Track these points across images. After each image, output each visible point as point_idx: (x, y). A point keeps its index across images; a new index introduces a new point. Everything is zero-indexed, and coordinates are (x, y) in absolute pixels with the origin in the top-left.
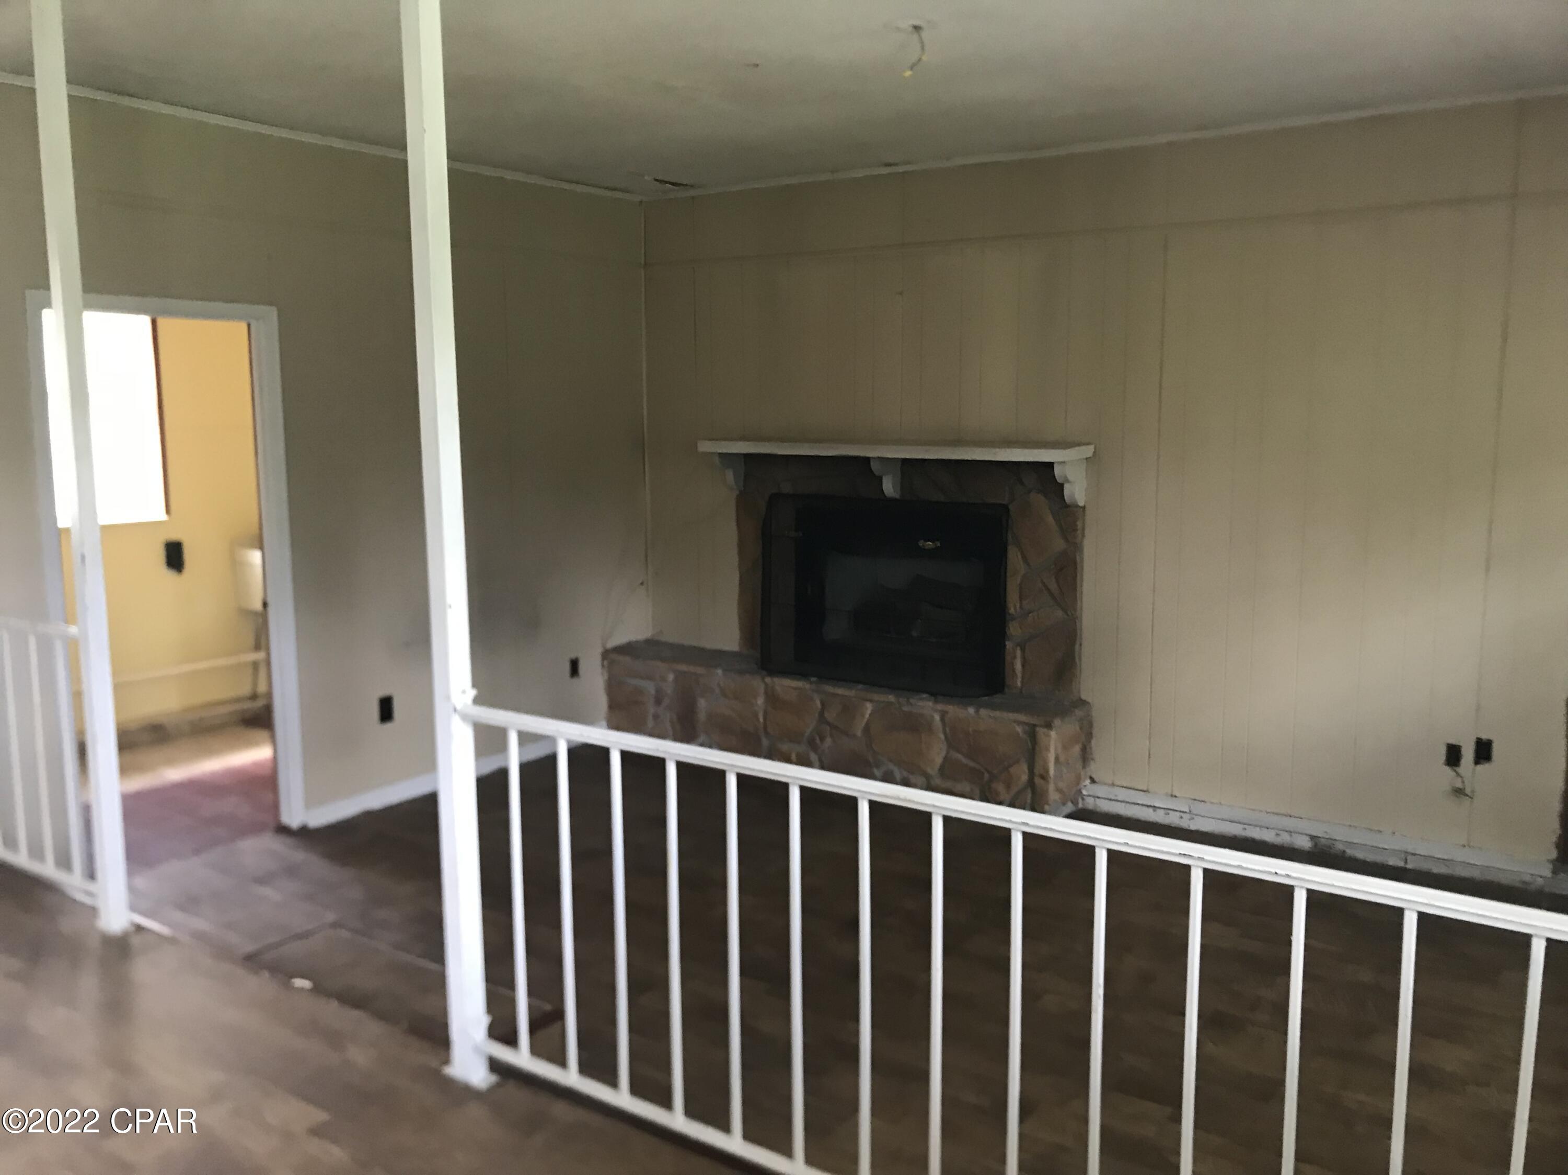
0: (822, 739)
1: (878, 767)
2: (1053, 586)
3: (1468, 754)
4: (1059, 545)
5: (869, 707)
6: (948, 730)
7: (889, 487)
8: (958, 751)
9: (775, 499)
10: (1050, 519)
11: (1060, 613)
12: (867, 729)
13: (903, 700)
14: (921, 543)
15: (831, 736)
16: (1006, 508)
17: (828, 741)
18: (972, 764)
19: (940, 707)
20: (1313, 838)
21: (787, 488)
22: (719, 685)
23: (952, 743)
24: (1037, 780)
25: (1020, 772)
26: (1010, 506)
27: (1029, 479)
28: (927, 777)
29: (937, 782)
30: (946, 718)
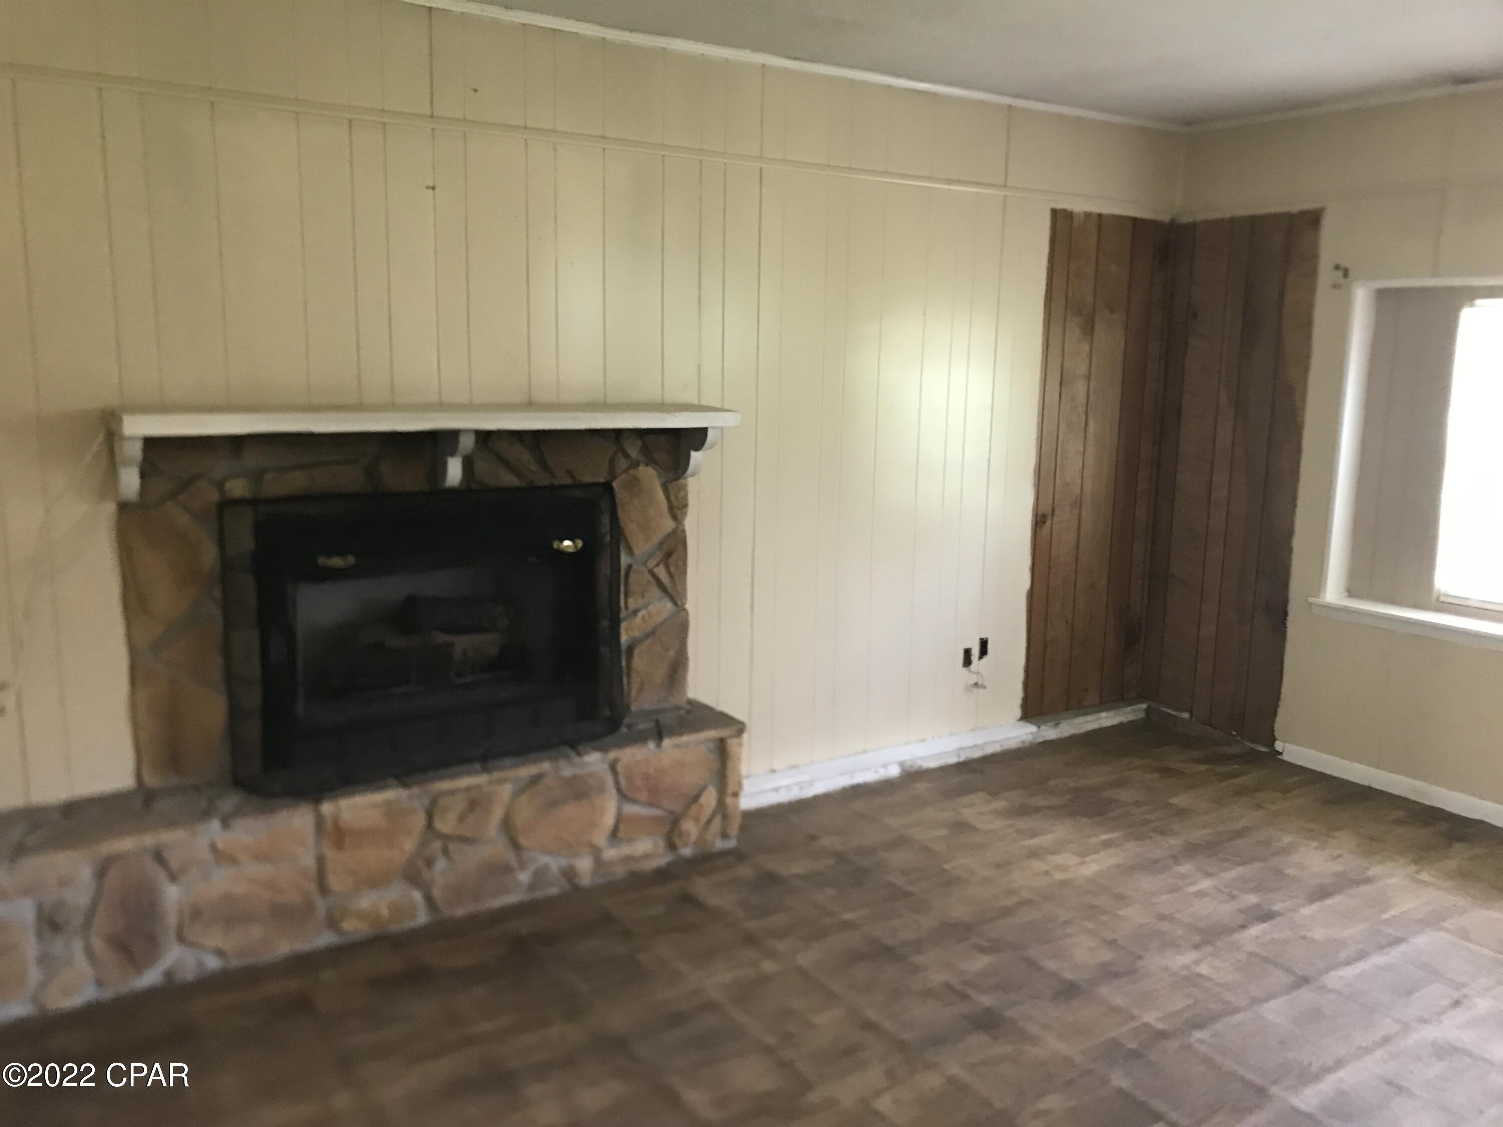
0: (430, 863)
1: (522, 865)
2: (661, 572)
3: (976, 652)
4: (669, 525)
5: (506, 791)
6: (623, 781)
7: (454, 471)
8: (635, 802)
9: (227, 505)
10: (660, 495)
11: (669, 605)
12: (506, 823)
13: (562, 763)
14: (556, 543)
15: (445, 851)
16: (607, 488)
17: (441, 864)
18: (654, 812)
19: (612, 755)
20: (901, 764)
21: (238, 488)
22: (213, 847)
23: (623, 796)
24: (729, 801)
25: (710, 799)
26: (614, 484)
27: (633, 449)
28: (596, 851)
29: (610, 853)
30: (620, 768)
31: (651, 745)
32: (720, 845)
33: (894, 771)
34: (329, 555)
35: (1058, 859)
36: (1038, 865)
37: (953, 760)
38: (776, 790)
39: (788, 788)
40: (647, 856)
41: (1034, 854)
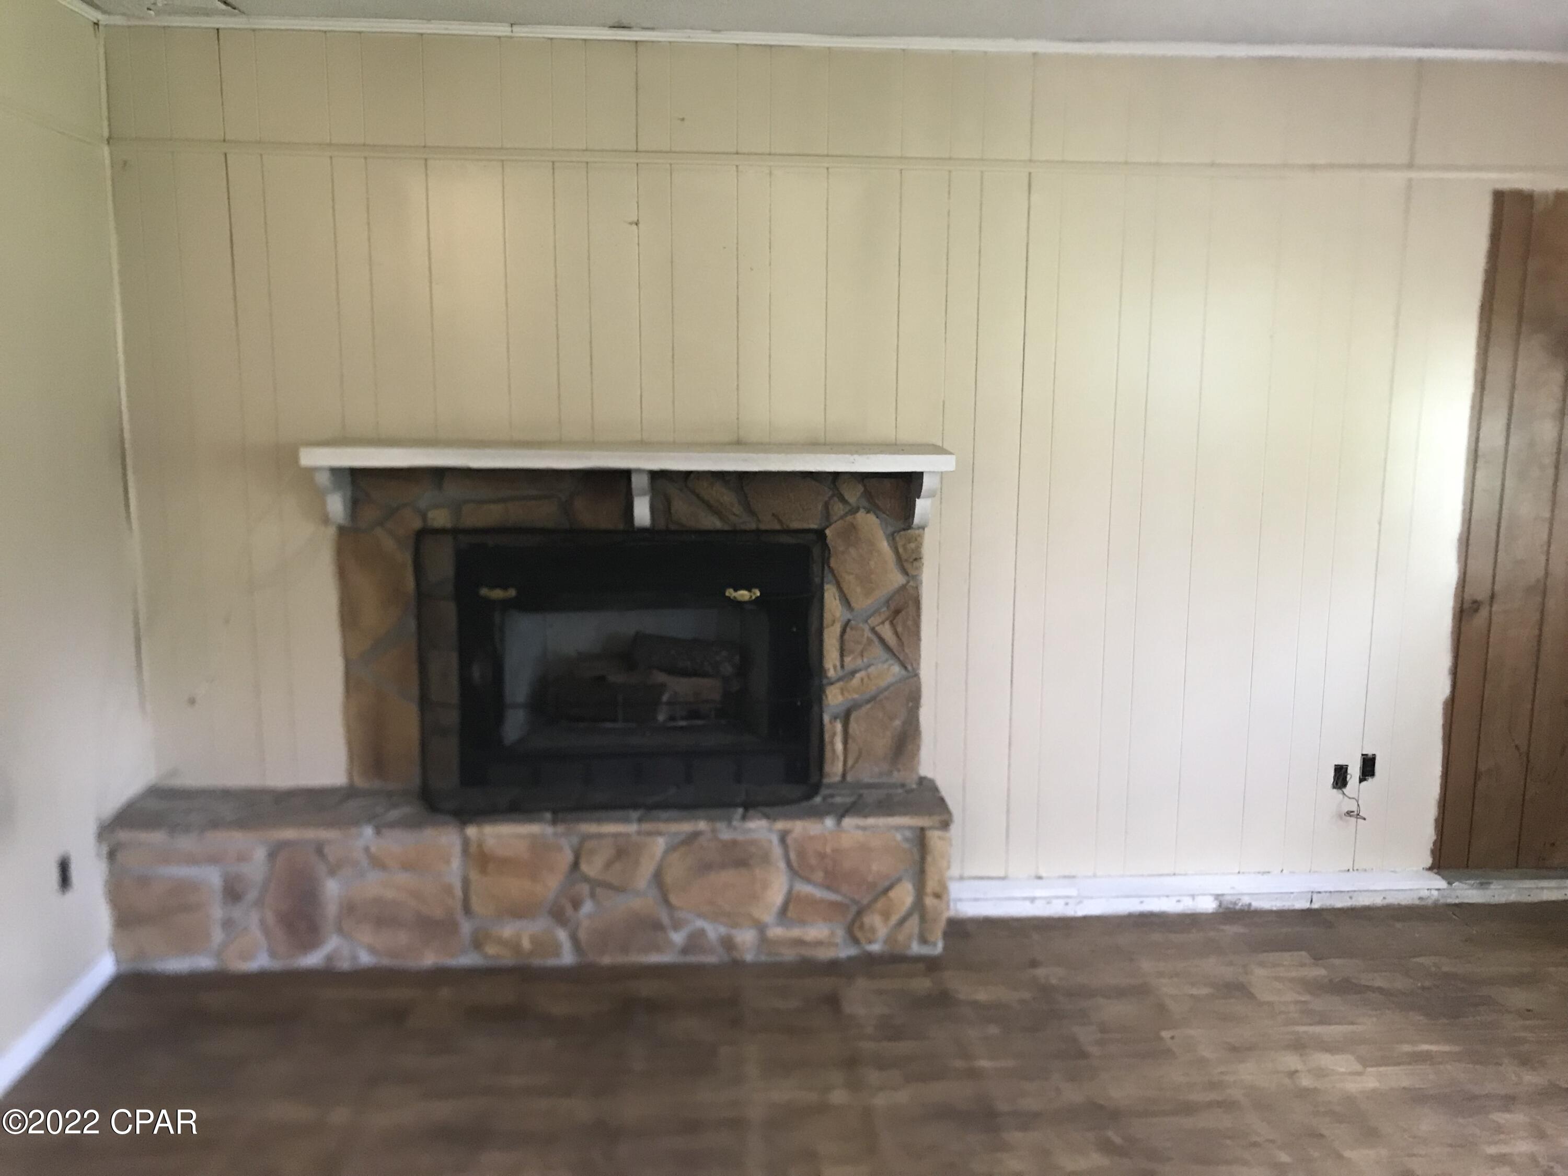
0: (576, 904)
1: (677, 926)
2: (886, 631)
3: (1354, 771)
4: (898, 579)
5: (660, 844)
6: (793, 856)
7: (642, 512)
8: (808, 880)
9: (424, 534)
10: (884, 546)
11: (896, 669)
12: (658, 877)
13: (721, 826)
14: (730, 593)
15: (593, 895)
16: (820, 534)
17: (588, 907)
18: (833, 897)
19: (780, 825)
20: (1217, 897)
21: (440, 518)
22: (367, 849)
23: (794, 872)
24: (929, 901)
25: (904, 895)
26: (827, 532)
27: (853, 495)
28: (761, 928)
29: (776, 932)
30: (789, 840)
31: (829, 822)
32: (916, 948)
33: (1207, 905)
34: (493, 587)
35: (1325, 1060)
36: (1292, 1061)
37: (1302, 904)
38: (1033, 900)
39: (1049, 900)
40: (819, 943)
41: (1299, 1046)
